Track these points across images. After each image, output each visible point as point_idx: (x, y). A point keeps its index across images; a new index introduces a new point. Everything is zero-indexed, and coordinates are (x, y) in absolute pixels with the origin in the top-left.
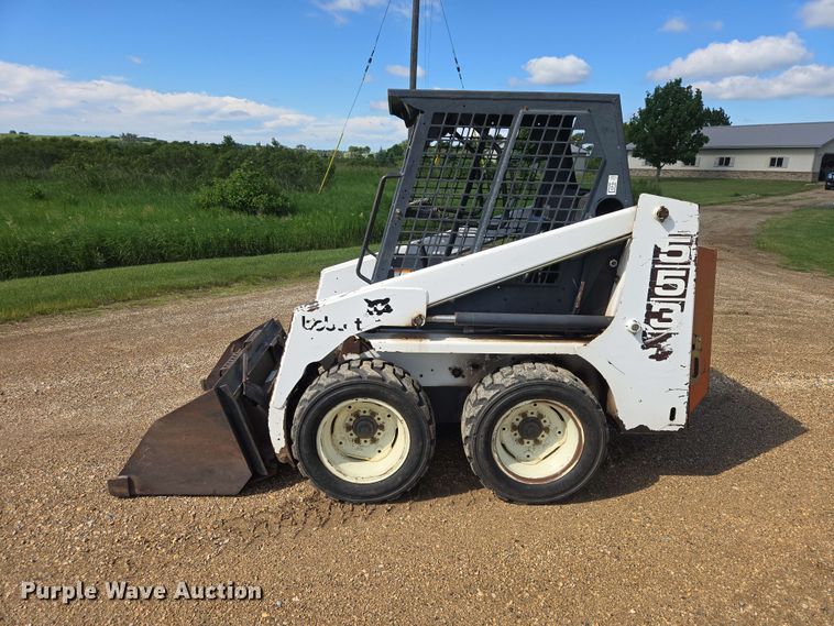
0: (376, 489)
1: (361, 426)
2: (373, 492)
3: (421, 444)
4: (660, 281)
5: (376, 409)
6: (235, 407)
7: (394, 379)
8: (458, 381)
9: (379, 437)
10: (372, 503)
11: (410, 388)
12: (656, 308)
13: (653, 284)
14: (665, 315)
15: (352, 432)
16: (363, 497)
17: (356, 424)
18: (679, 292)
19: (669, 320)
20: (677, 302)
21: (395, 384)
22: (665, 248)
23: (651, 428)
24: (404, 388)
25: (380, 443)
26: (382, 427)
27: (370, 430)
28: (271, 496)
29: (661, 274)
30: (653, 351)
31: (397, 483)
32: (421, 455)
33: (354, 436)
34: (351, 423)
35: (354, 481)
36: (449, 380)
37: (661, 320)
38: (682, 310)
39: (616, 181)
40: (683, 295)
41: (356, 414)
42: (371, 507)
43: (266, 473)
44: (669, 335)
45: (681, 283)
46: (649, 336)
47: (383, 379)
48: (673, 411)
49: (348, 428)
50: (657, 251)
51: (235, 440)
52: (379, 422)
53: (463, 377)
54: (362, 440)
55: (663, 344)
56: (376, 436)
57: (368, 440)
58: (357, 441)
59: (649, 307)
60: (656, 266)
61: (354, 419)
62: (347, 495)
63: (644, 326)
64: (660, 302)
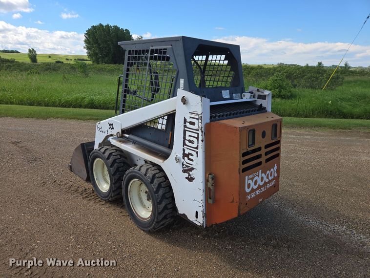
4: (187, 138)
12: (187, 152)
13: (184, 138)
14: (190, 157)
18: (195, 145)
19: (192, 160)
20: (195, 151)
22: (189, 120)
23: (188, 218)
29: (188, 133)
30: (186, 175)
37: (189, 159)
38: (197, 156)
39: (183, 82)
40: (197, 148)
44: (192, 169)
45: (195, 140)
46: (185, 166)
48: (197, 213)
50: (185, 121)
55: (191, 173)
59: (184, 150)
60: (186, 129)
63: (183, 160)
64: (188, 149)
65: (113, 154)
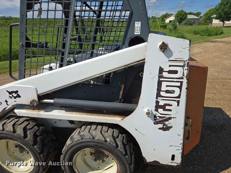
4: (164, 89)
8: (73, 126)
12: (162, 103)
13: (159, 90)
14: (167, 107)
18: (176, 94)
19: (170, 110)
20: (175, 100)
22: (167, 69)
30: (161, 126)
37: (165, 110)
38: (178, 105)
39: (139, 25)
40: (179, 97)
44: (170, 118)
45: (177, 90)
46: (158, 118)
48: (173, 156)
50: (161, 70)
53: (75, 124)
55: (166, 123)
59: (157, 102)
60: (161, 79)
63: (155, 113)
64: (164, 100)
65: (28, 127)
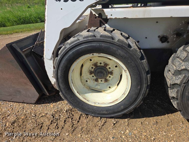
0: (107, 111)
1: (98, 72)
2: (105, 112)
3: (139, 87)
5: (108, 61)
6: (24, 58)
7: (122, 38)
8: (164, 45)
9: (110, 79)
10: (104, 117)
11: (134, 46)
15: (93, 75)
16: (99, 114)
17: (95, 70)
21: (122, 42)
24: (129, 46)
25: (110, 82)
26: (111, 73)
27: (104, 74)
28: (52, 105)
31: (120, 109)
32: (138, 94)
33: (95, 77)
34: (93, 70)
35: (93, 105)
36: (158, 44)
41: (95, 65)
42: (103, 120)
43: (48, 94)
47: (113, 38)
49: (91, 73)
51: (26, 76)
52: (110, 70)
53: (168, 42)
54: (100, 80)
56: (108, 78)
57: (103, 80)
58: (96, 80)
61: (94, 67)
62: (89, 112)
